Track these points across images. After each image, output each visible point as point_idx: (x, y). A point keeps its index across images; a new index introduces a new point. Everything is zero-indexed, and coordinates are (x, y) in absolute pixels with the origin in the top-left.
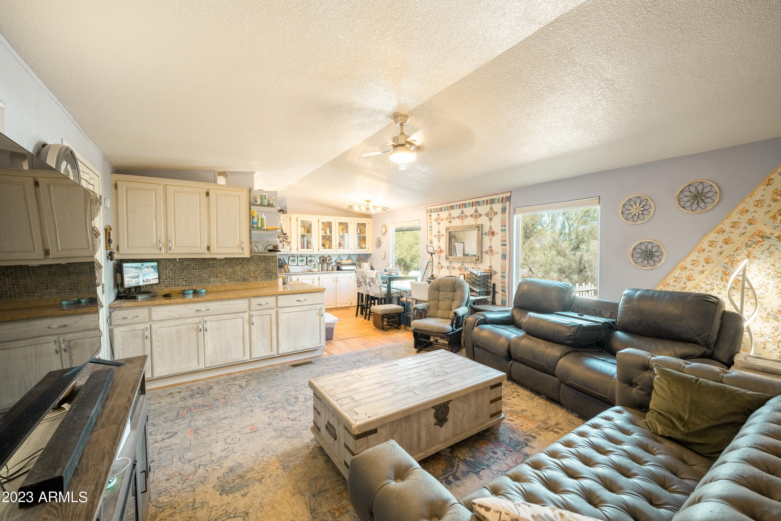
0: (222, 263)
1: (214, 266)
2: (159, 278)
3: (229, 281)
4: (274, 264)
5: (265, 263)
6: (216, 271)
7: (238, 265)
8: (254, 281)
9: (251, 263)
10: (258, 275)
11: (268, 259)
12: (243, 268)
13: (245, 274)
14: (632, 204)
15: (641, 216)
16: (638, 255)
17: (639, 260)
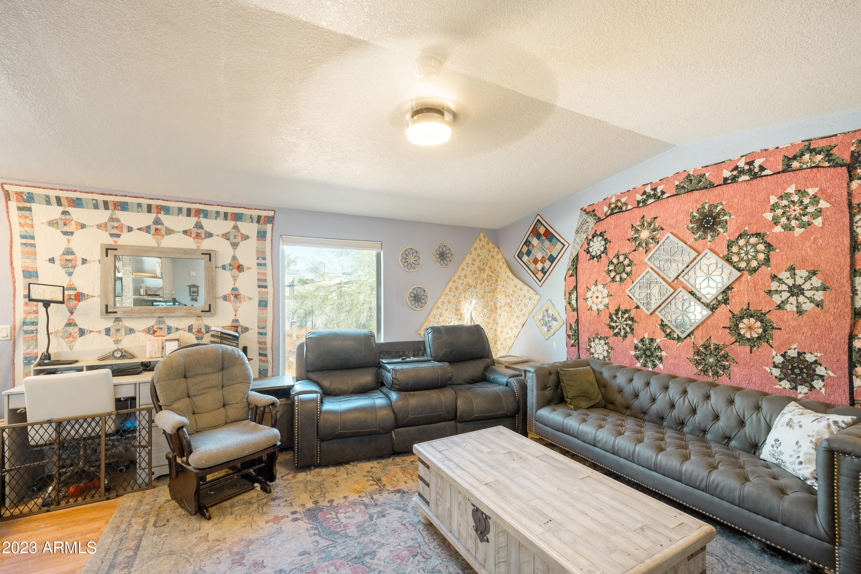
14: (407, 253)
15: (413, 265)
16: (412, 299)
17: (413, 302)
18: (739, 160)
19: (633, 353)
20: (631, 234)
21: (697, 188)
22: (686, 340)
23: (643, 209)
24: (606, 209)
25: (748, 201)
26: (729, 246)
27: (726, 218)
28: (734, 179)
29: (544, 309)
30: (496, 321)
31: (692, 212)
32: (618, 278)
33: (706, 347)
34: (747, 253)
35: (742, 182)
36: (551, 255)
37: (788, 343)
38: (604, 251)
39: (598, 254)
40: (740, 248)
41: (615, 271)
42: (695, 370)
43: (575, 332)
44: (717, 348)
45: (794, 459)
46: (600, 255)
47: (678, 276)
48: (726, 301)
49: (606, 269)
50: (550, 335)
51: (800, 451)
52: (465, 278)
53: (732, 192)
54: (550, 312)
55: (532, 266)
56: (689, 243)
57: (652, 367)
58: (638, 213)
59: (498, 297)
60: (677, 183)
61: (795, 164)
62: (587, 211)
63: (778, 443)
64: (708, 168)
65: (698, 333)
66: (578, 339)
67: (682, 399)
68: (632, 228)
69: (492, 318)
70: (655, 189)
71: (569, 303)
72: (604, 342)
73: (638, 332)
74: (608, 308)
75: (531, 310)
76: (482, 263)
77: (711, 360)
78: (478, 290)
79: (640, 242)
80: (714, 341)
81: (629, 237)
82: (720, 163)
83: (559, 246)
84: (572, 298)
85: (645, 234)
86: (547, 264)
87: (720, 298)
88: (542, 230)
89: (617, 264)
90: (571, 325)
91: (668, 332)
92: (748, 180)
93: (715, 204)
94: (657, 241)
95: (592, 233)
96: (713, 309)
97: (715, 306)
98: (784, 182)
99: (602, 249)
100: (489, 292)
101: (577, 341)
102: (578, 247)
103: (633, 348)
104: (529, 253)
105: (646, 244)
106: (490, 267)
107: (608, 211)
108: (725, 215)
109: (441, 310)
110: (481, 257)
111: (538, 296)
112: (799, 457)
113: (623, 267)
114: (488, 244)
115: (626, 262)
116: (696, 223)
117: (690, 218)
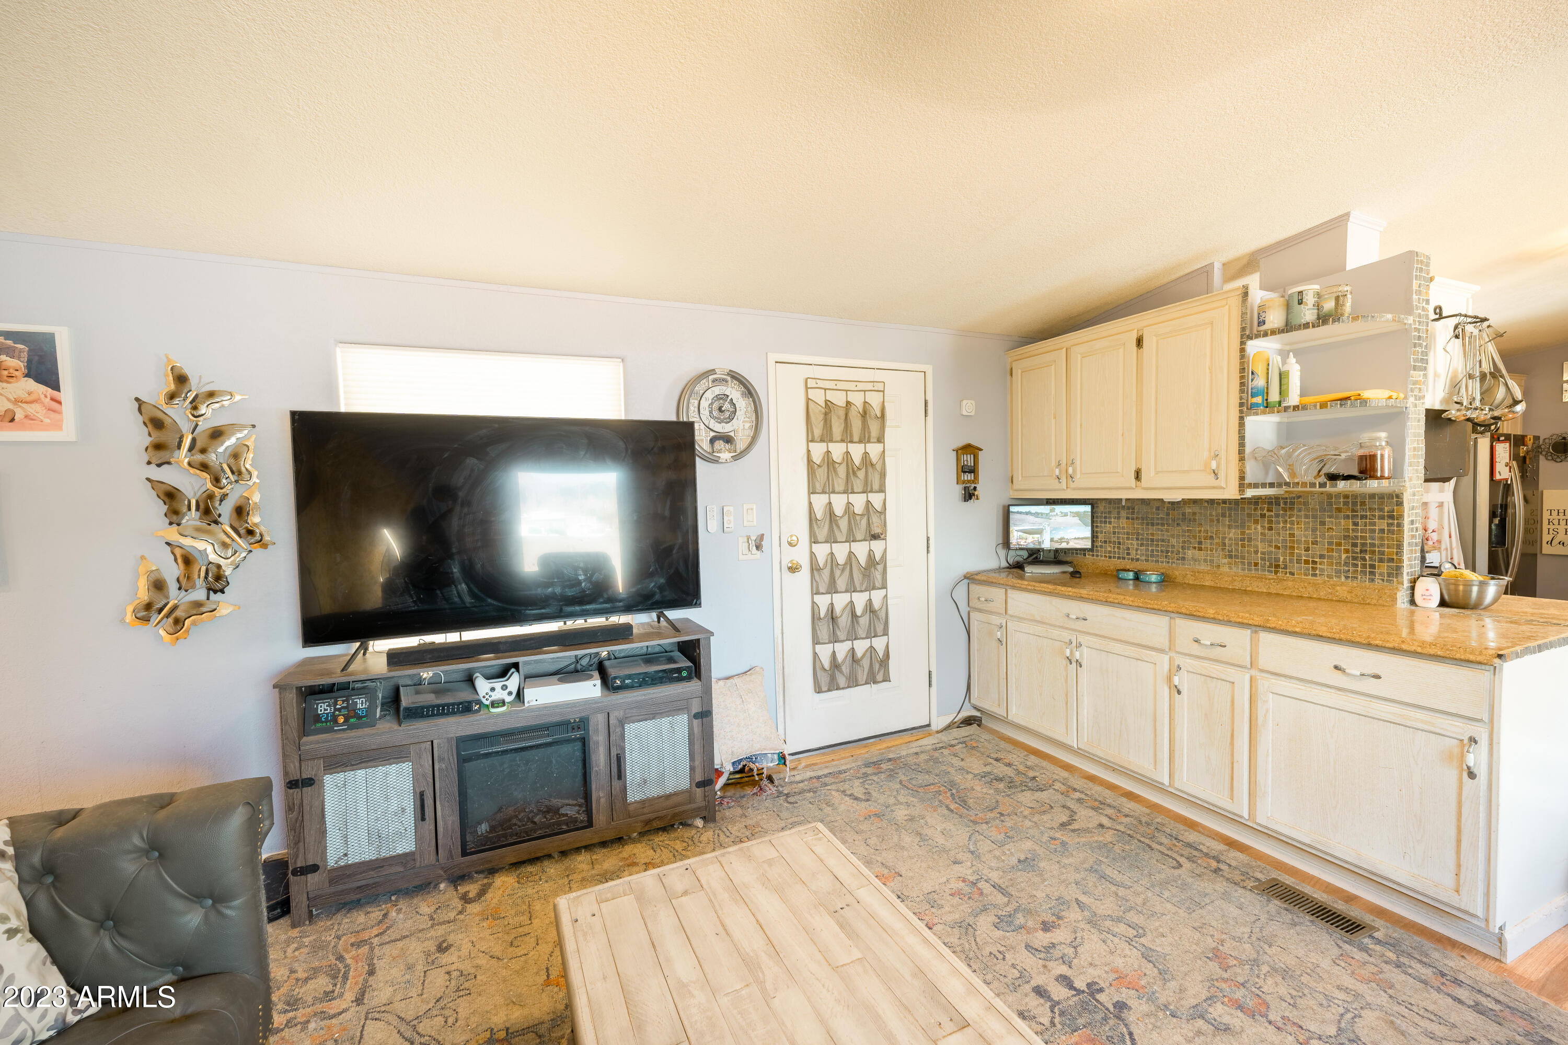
0: (1214, 513)
1: (1195, 520)
2: (1094, 537)
3: (1230, 563)
4: (1389, 525)
5: (1347, 517)
6: (1200, 531)
7: (1256, 522)
8: (1306, 575)
9: (1298, 516)
10: (1322, 556)
11: (1363, 503)
12: (1270, 529)
13: (1278, 548)
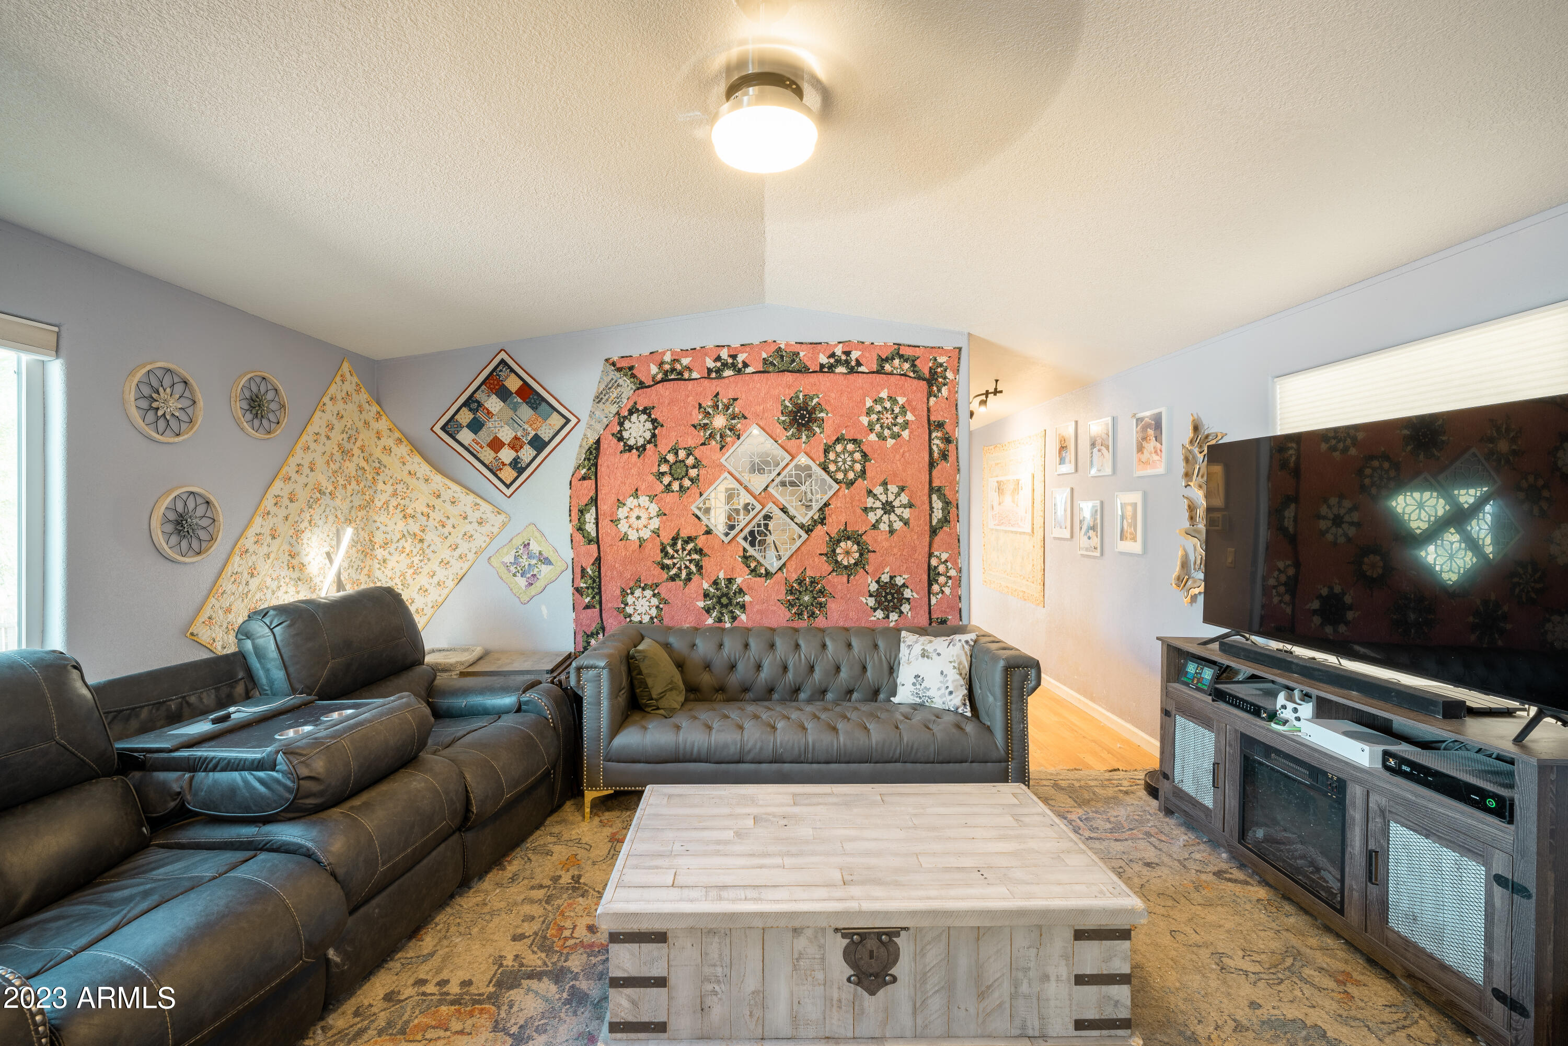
14: (155, 383)
15: (173, 423)
16: (169, 528)
17: (174, 539)
18: (836, 346)
19: (701, 604)
20: (698, 417)
21: (790, 369)
22: (776, 575)
23: (715, 382)
24: (654, 369)
25: (844, 398)
26: (826, 451)
27: (822, 415)
28: (831, 368)
29: (518, 542)
30: (372, 578)
31: (784, 400)
32: (676, 486)
33: (800, 582)
34: (844, 462)
35: (839, 373)
36: (536, 437)
37: (881, 566)
38: (651, 439)
39: (639, 444)
40: (838, 455)
41: (670, 474)
42: (788, 615)
43: (594, 581)
44: (813, 582)
45: (943, 690)
46: (644, 446)
47: (767, 487)
48: (822, 521)
49: (655, 470)
50: (533, 594)
51: (947, 681)
52: (312, 470)
53: (828, 384)
54: (535, 547)
55: (488, 455)
56: (780, 442)
57: (731, 620)
58: (712, 387)
59: (376, 518)
60: (764, 355)
61: (888, 367)
62: (618, 365)
63: (919, 679)
64: (803, 346)
65: (792, 566)
66: (600, 593)
67: (797, 655)
68: (699, 409)
69: (365, 571)
70: (734, 357)
71: (580, 529)
72: (652, 593)
73: (709, 570)
74: (658, 536)
75: (484, 545)
76: (345, 436)
77: (806, 598)
78: (338, 502)
79: (712, 432)
80: (809, 573)
81: (696, 422)
82: (817, 344)
83: (556, 421)
84: (587, 520)
85: (719, 421)
86: (527, 453)
87: (816, 517)
88: (513, 384)
89: (674, 464)
90: (583, 570)
91: (752, 567)
92: (846, 374)
93: (811, 394)
94: (737, 433)
95: (629, 407)
96: (809, 531)
97: (810, 527)
98: (878, 385)
99: (648, 435)
100: (361, 508)
101: (597, 598)
102: (600, 428)
103: (701, 597)
104: (476, 426)
105: (721, 436)
106: (362, 449)
107: (657, 373)
108: (822, 411)
109: (254, 558)
110: (343, 422)
111: (502, 518)
112: (947, 687)
113: (684, 469)
114: (358, 391)
115: (690, 461)
116: (789, 416)
117: (781, 408)
